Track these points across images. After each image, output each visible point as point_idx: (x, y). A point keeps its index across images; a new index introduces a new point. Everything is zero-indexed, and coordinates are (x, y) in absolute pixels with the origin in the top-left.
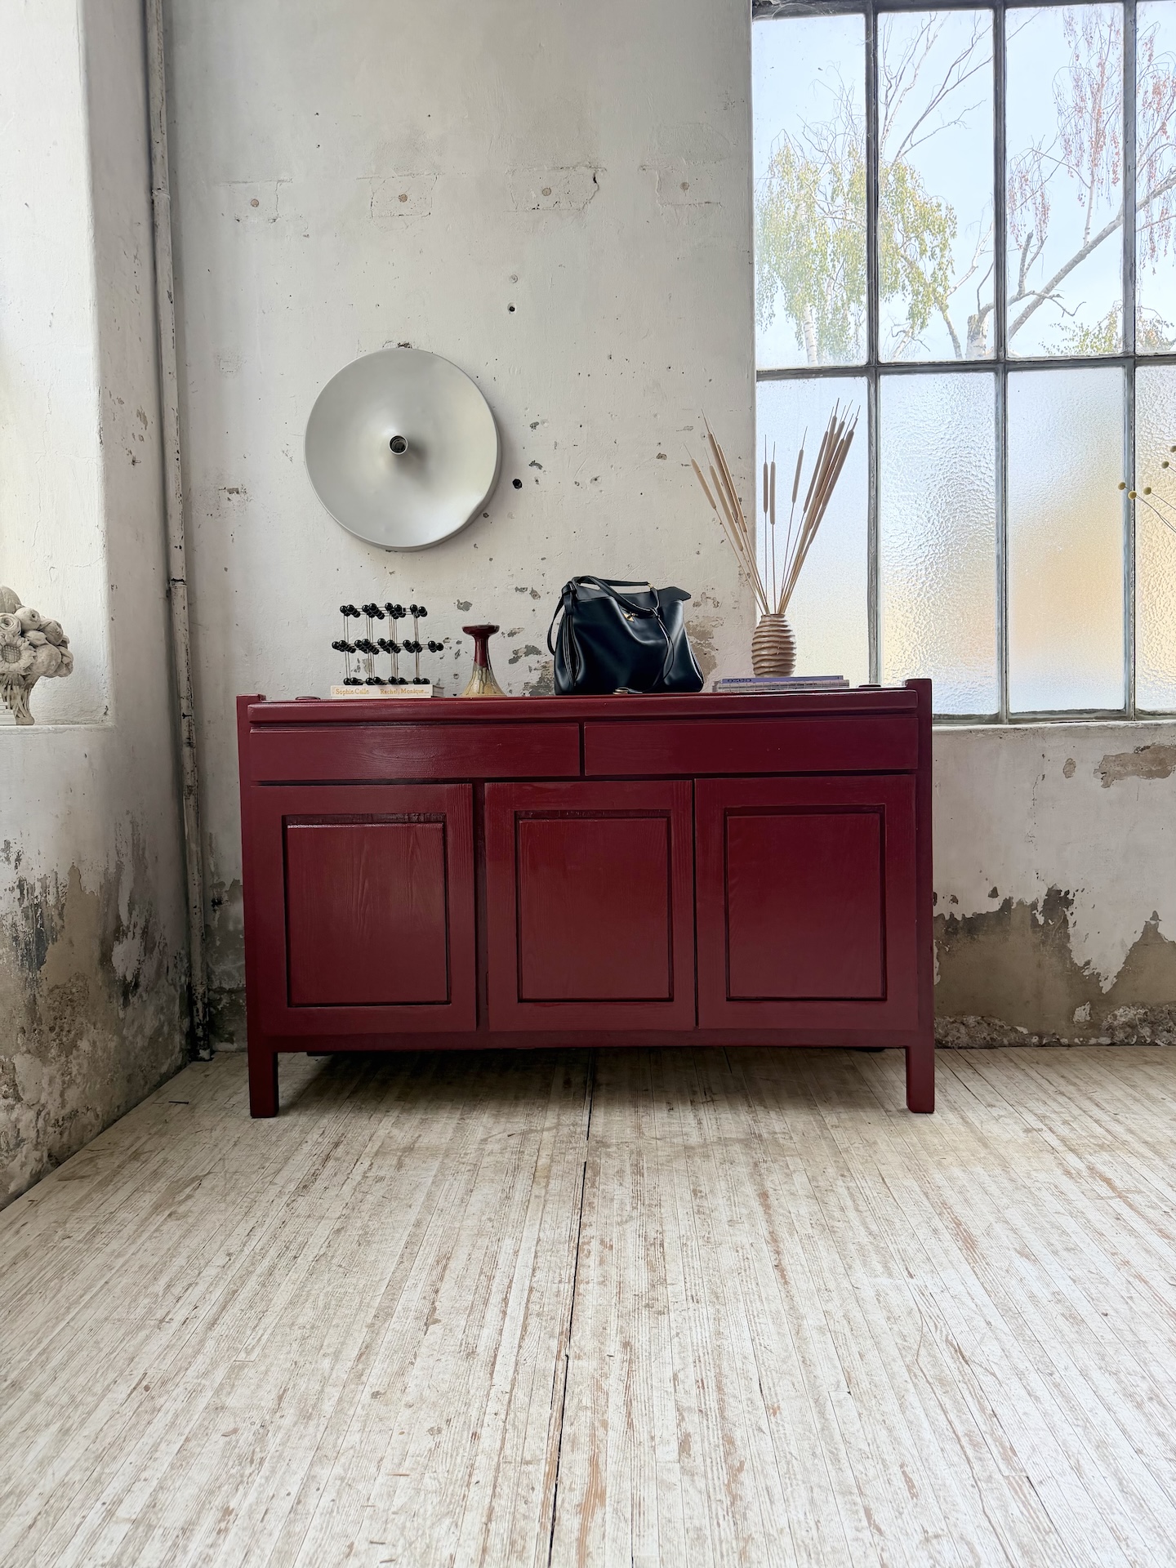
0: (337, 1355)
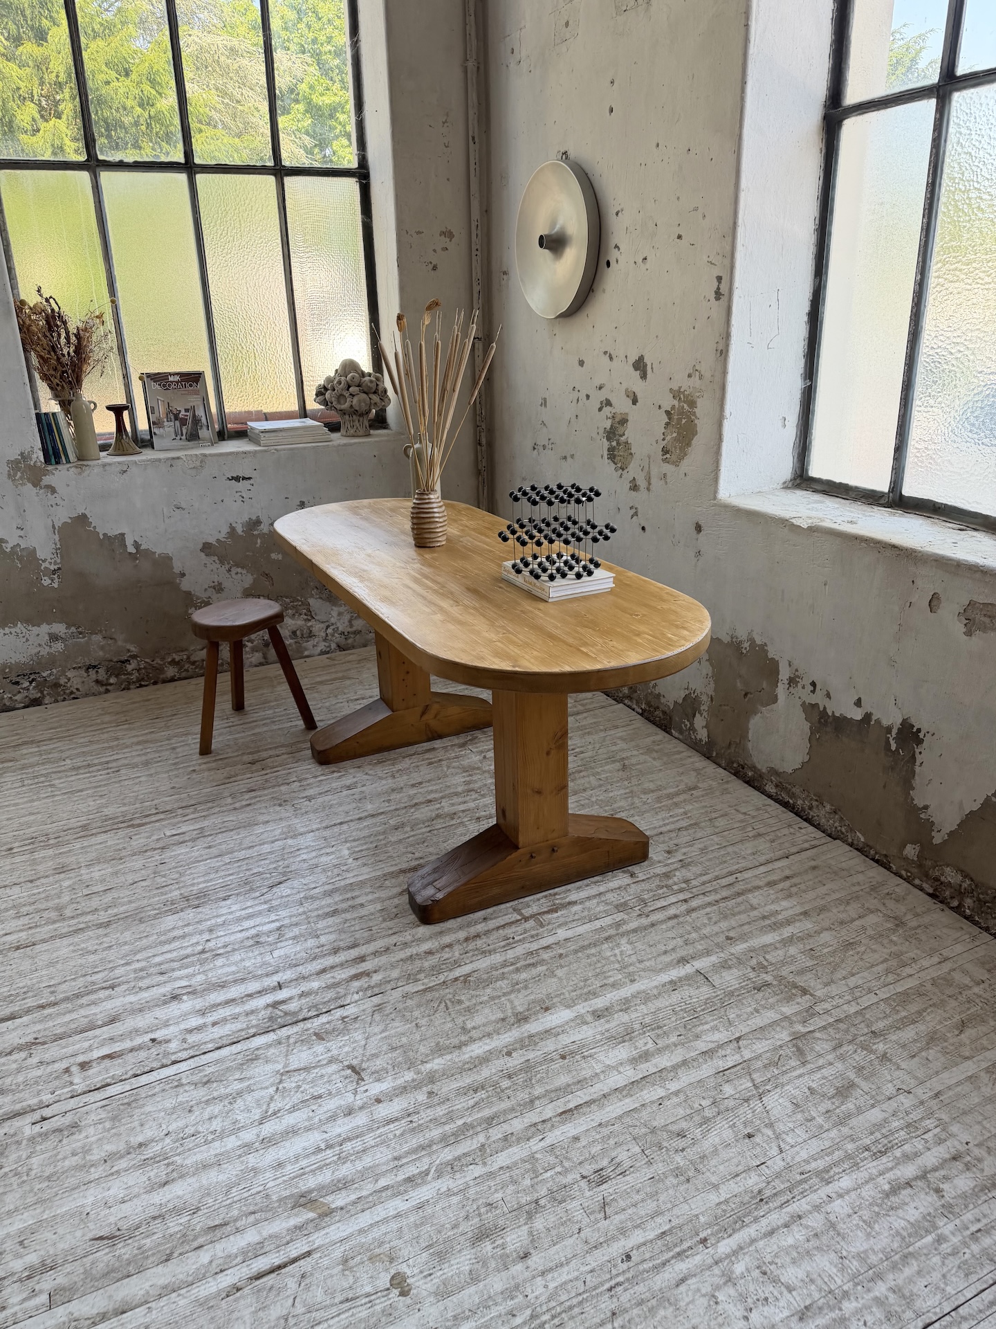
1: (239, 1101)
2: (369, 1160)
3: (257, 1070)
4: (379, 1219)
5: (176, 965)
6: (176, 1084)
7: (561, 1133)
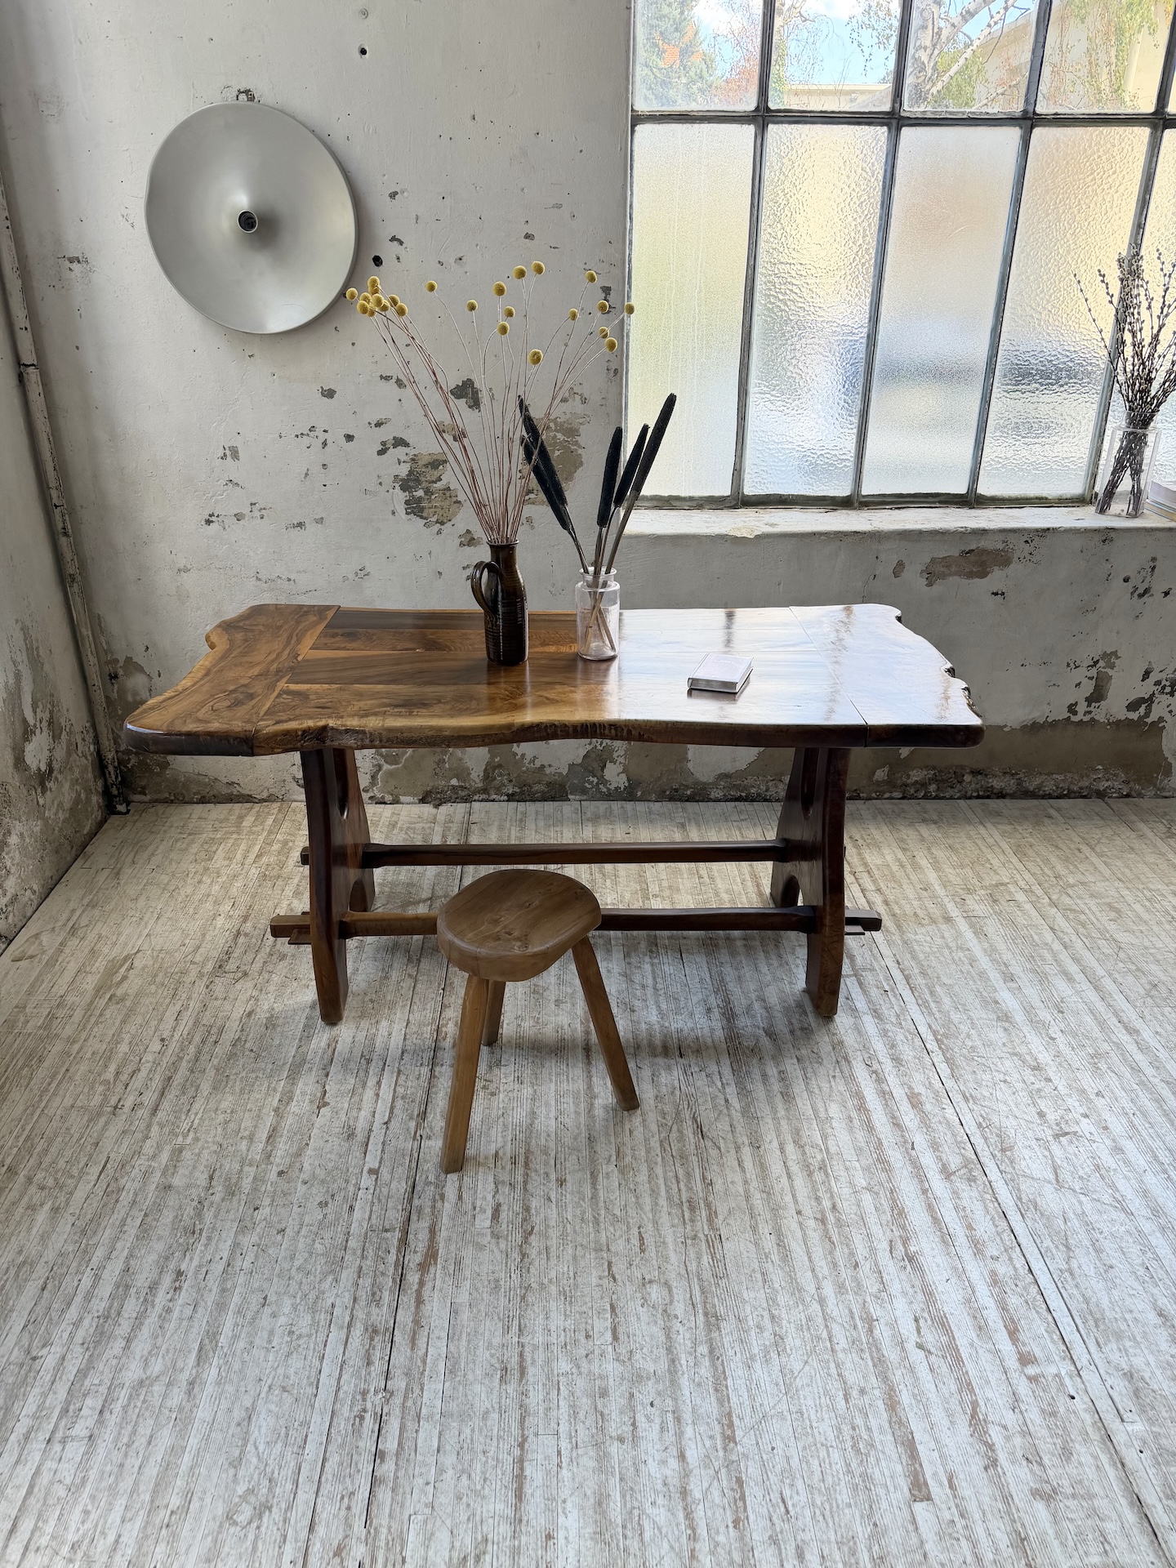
0: (251, 1138)
1: (1098, 1226)
5: (841, 1250)
6: (1066, 1274)
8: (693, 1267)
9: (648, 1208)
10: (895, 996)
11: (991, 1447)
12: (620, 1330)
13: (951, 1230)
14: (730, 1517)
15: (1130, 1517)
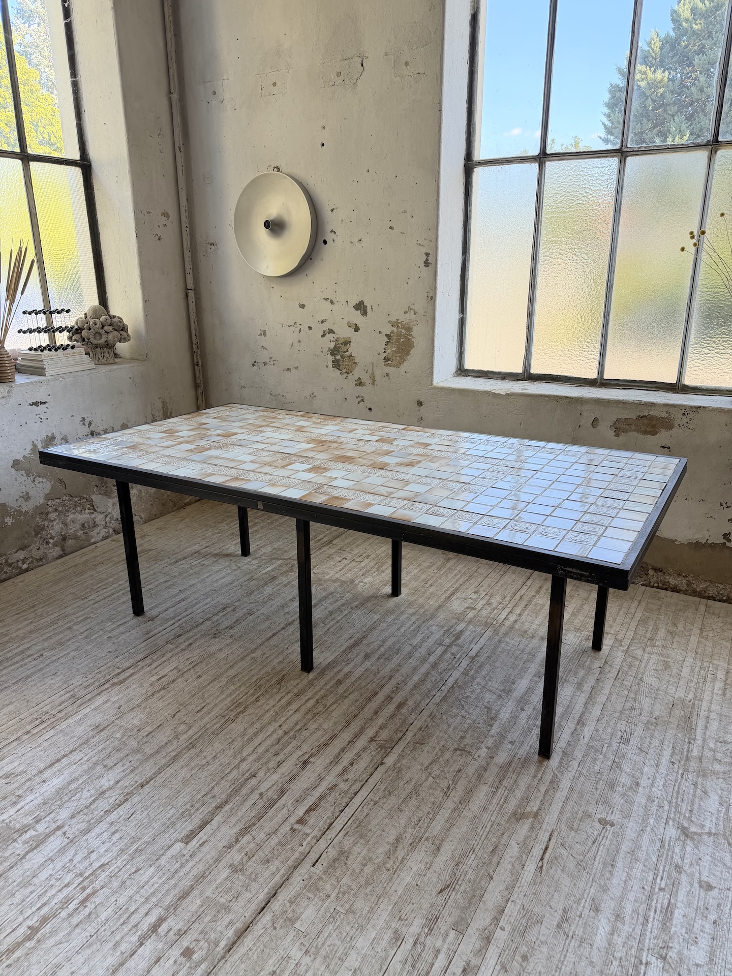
1: (421, 793)
2: (523, 784)
3: (409, 775)
4: (561, 804)
5: (279, 747)
6: (372, 803)
7: (588, 731)
8: (208, 726)
9: (220, 699)
10: (457, 662)
11: (237, 841)
12: (152, 734)
13: (341, 761)
14: (108, 808)
15: (262, 896)
